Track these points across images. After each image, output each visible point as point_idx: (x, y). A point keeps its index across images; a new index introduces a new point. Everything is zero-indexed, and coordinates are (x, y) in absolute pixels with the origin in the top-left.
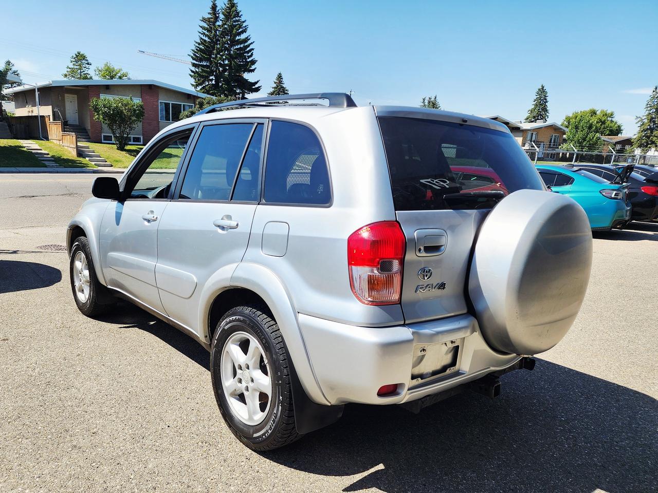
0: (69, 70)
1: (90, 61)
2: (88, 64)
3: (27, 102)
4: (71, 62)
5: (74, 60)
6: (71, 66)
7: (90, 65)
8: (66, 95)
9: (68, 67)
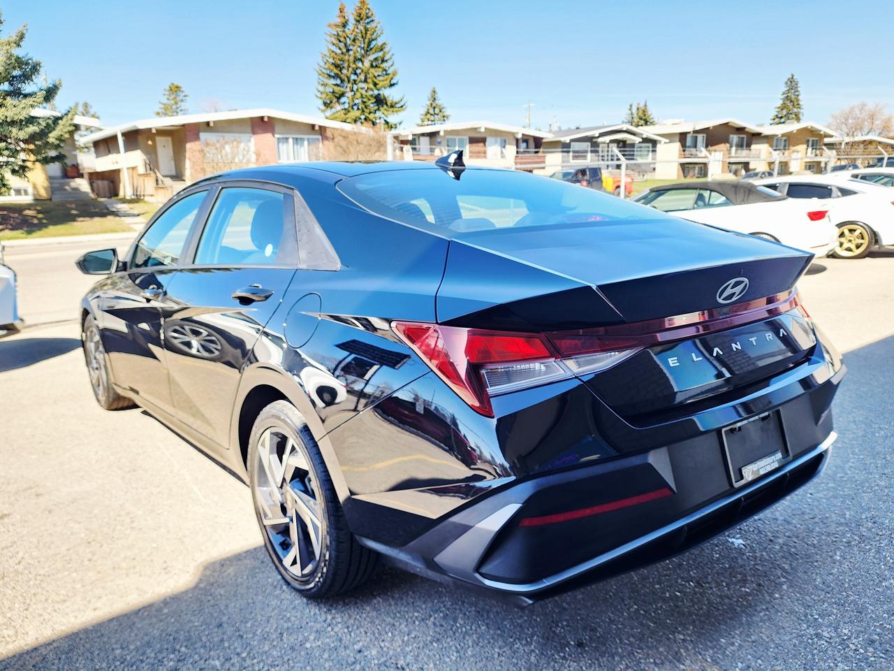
0: (163, 106)
2: (185, 96)
3: (109, 152)
4: (164, 95)
5: (168, 93)
6: (165, 101)
7: (188, 97)
8: (157, 138)
9: (160, 103)
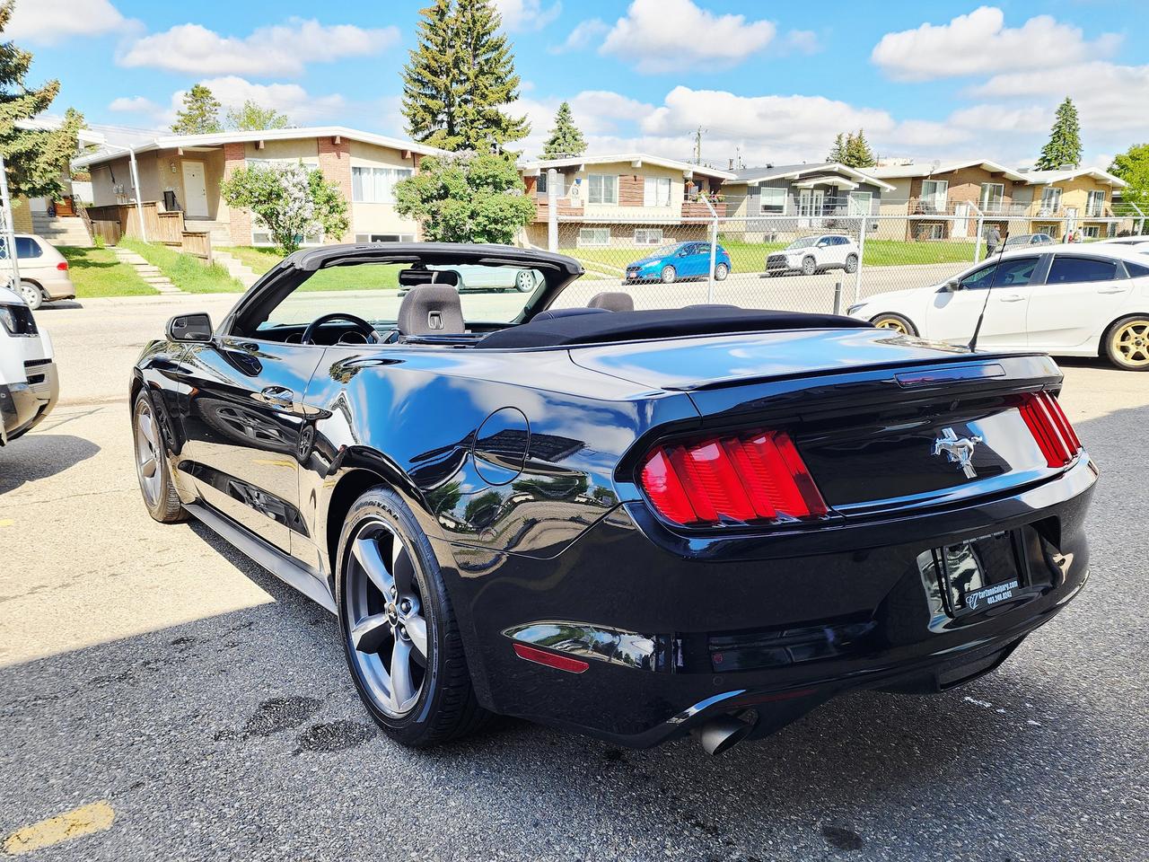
0: (182, 118)
1: (217, 101)
2: (215, 105)
3: (114, 181)
4: (185, 102)
5: (190, 99)
6: (186, 111)
7: (220, 106)
8: (185, 164)
9: (179, 113)
